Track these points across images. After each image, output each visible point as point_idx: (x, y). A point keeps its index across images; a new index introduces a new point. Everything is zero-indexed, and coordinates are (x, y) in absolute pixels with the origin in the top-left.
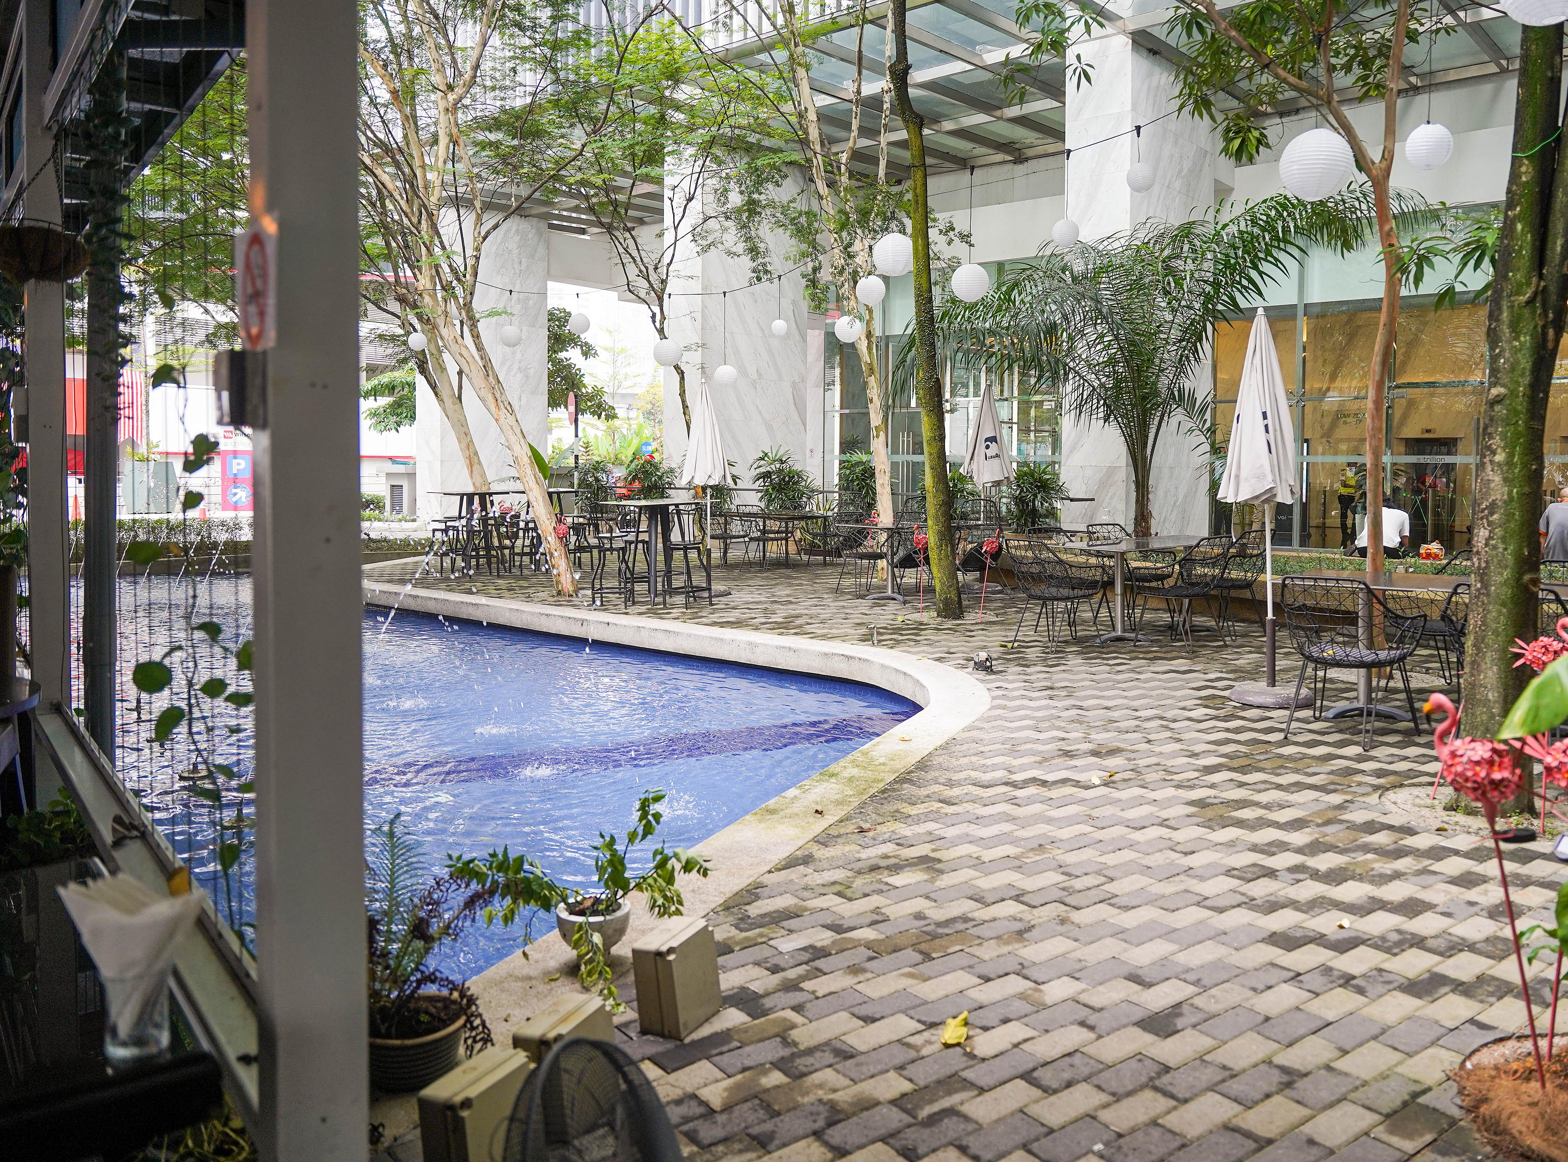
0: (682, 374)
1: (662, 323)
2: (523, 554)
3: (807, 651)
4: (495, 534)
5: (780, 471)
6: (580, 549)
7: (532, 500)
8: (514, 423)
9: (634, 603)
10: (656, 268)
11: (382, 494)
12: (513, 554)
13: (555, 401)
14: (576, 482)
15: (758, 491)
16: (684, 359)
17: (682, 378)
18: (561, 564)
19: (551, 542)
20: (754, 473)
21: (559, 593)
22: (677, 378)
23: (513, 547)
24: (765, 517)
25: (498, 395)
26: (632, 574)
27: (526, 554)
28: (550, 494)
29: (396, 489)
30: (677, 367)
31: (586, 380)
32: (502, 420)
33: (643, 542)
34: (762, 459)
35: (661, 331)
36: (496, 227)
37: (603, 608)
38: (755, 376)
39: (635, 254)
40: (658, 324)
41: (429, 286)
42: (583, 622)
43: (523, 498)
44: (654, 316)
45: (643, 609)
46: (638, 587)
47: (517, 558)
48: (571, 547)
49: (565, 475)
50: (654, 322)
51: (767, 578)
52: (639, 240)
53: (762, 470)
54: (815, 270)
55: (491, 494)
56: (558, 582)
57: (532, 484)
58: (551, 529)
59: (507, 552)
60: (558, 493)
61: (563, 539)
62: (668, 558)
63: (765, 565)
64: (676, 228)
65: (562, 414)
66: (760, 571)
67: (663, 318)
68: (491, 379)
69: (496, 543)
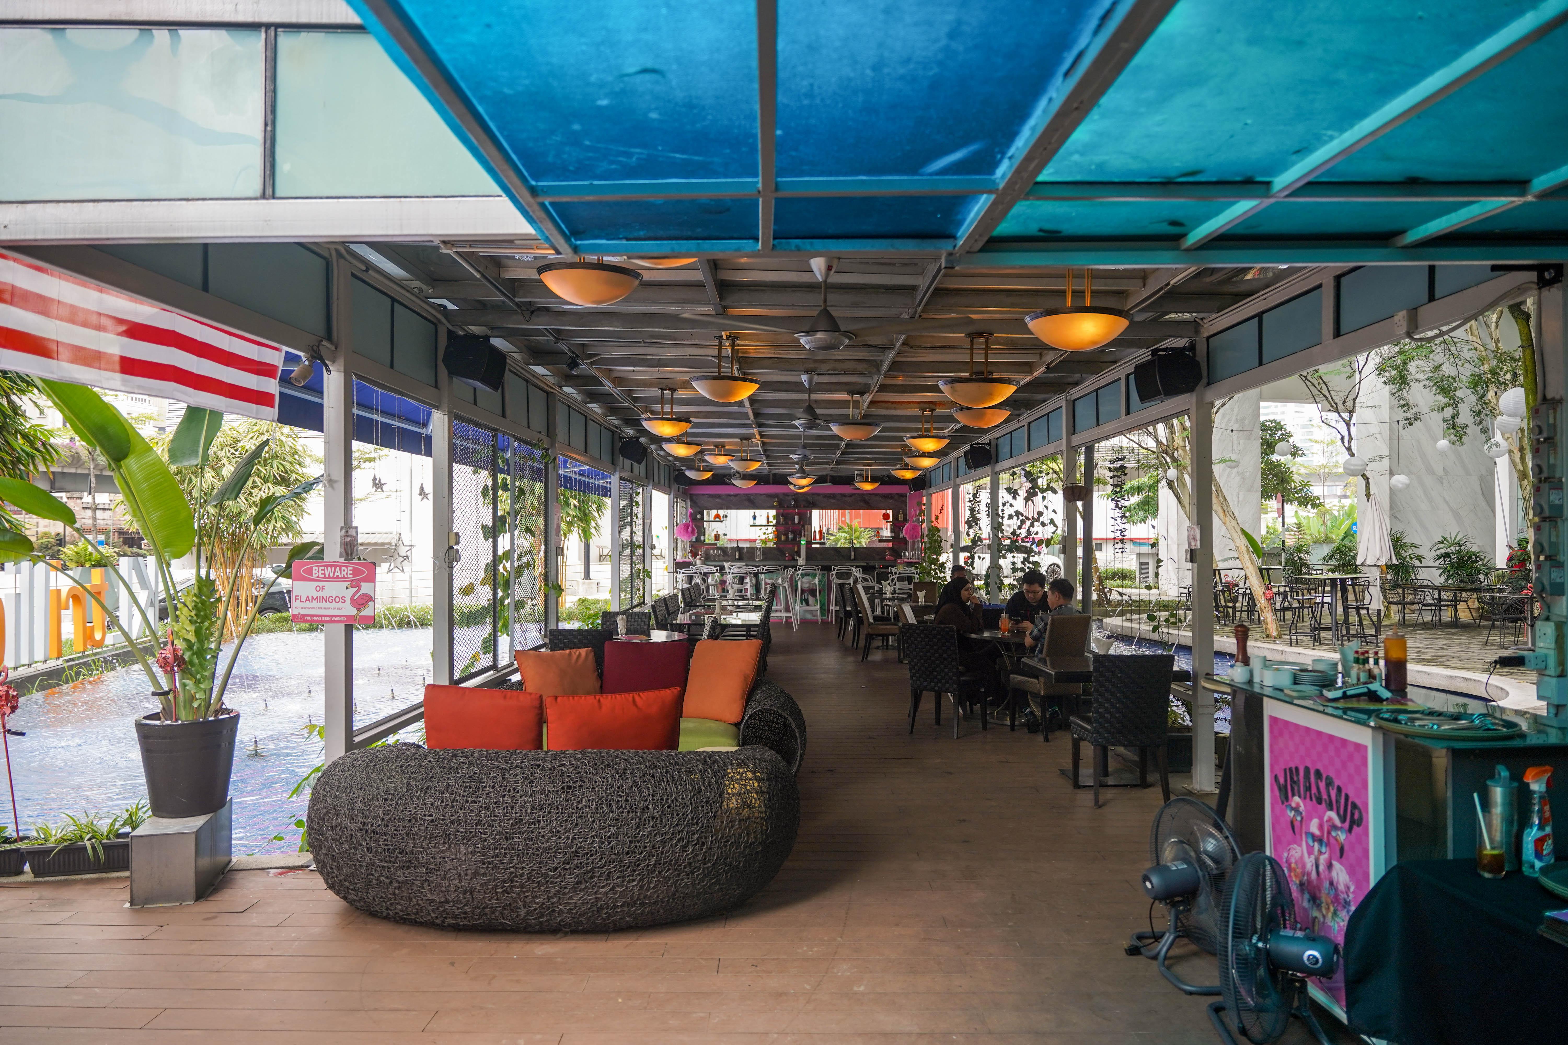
0: (1367, 480)
1: (1349, 442)
2: (1242, 611)
3: (1438, 674)
4: (1222, 597)
5: (1458, 552)
6: (1284, 609)
7: (1249, 575)
8: (1236, 525)
9: (1320, 644)
10: (1344, 402)
11: (1133, 568)
12: (1235, 611)
13: (1266, 494)
14: (1283, 560)
15: (1439, 568)
16: (1368, 468)
17: (1368, 483)
18: (1268, 616)
19: (1261, 602)
20: (1434, 554)
21: (1267, 636)
22: (1364, 483)
23: (1234, 607)
24: (1439, 589)
25: (1225, 508)
26: (1319, 624)
27: (1245, 611)
28: (1261, 570)
29: (1143, 566)
30: (1364, 476)
31: (1295, 477)
32: (1228, 523)
33: (1328, 603)
34: (1442, 543)
35: (1349, 449)
36: (1224, 405)
37: (1298, 644)
38: (1441, 473)
39: (1327, 394)
40: (1346, 444)
41: (1181, 444)
42: (1282, 652)
43: (1242, 573)
44: (1342, 439)
45: (1327, 647)
46: (1323, 634)
47: (1238, 614)
48: (1278, 606)
49: (1273, 555)
50: (1343, 442)
51: (1434, 634)
52: (1329, 385)
53: (1443, 551)
54: (1454, 417)
55: (1219, 570)
56: (1266, 629)
57: (1248, 564)
58: (1261, 593)
59: (1230, 610)
60: (1268, 570)
61: (1270, 600)
62: (1346, 614)
63: (1439, 626)
64: (1360, 372)
65: (1273, 504)
66: (1431, 630)
67: (1351, 438)
68: (1221, 498)
69: (1223, 603)
